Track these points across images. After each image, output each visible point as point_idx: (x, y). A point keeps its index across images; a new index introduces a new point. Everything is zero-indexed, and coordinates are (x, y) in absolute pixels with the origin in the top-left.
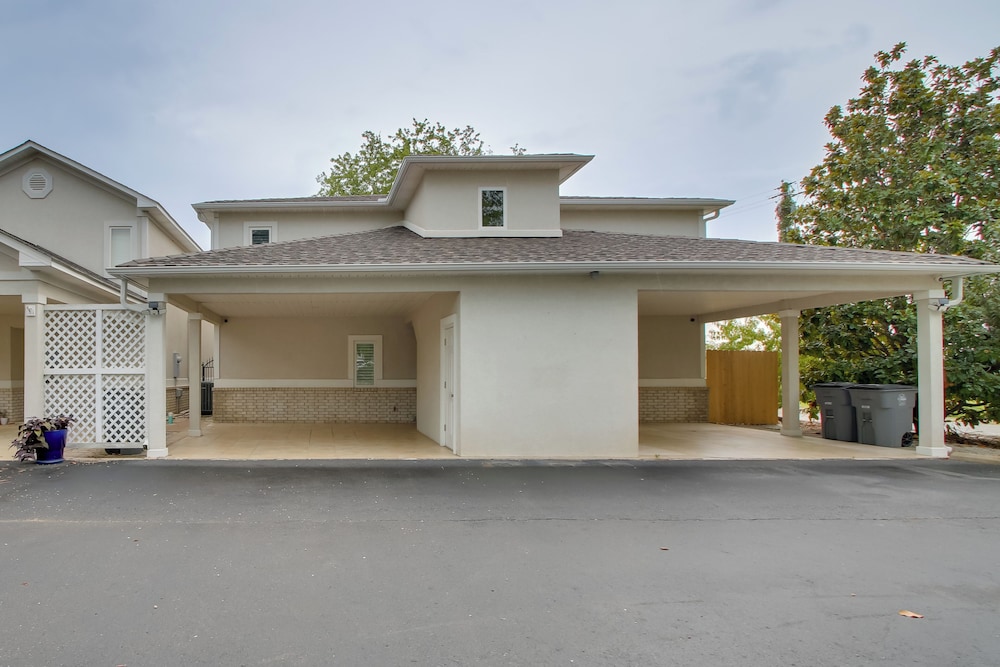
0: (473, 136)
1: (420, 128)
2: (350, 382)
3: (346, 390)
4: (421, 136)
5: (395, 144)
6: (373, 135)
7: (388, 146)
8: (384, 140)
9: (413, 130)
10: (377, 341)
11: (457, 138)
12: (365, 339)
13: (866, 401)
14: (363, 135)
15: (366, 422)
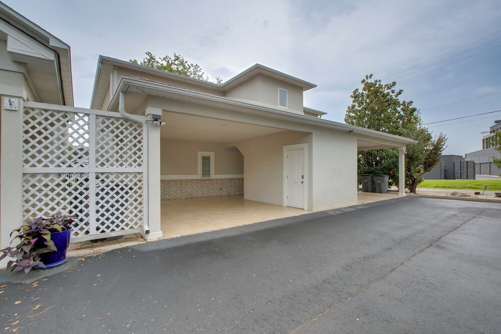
0: (198, 69)
1: (177, 58)
2: (199, 176)
3: (197, 180)
4: (177, 62)
5: (161, 63)
6: (151, 55)
7: (157, 62)
8: (157, 59)
9: (173, 58)
10: (212, 155)
11: (192, 68)
12: (206, 154)
13: (379, 180)
14: (146, 53)
15: (207, 197)
